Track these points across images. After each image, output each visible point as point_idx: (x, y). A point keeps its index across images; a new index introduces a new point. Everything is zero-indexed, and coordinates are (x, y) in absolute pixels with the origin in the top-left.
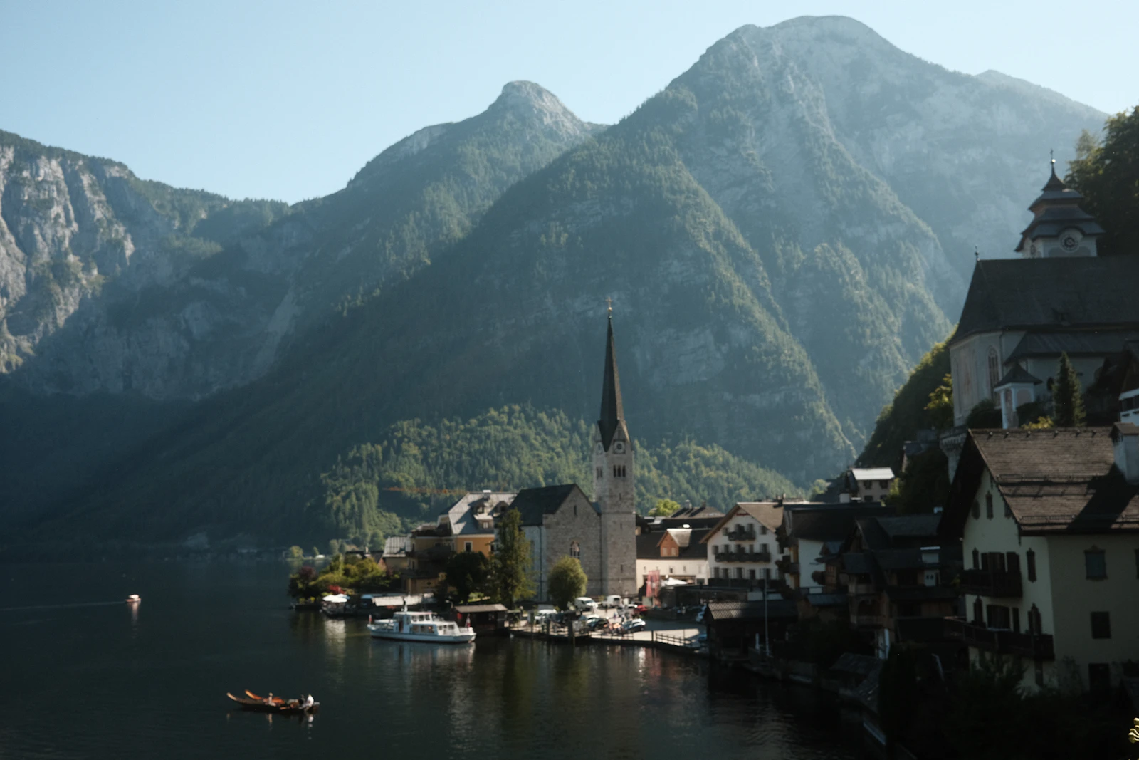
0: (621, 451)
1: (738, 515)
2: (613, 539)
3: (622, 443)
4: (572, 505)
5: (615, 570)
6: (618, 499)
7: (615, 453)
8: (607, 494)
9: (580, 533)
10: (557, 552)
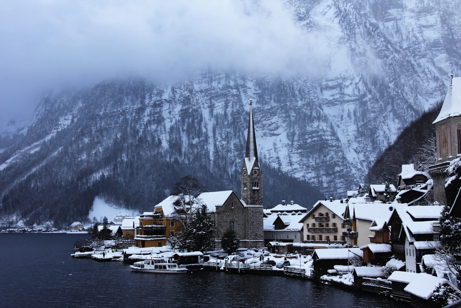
0: (257, 174)
1: (321, 208)
2: (252, 220)
3: (257, 170)
4: (231, 202)
5: (253, 236)
6: (254, 199)
7: (253, 175)
8: (249, 197)
9: (234, 217)
10: (223, 226)
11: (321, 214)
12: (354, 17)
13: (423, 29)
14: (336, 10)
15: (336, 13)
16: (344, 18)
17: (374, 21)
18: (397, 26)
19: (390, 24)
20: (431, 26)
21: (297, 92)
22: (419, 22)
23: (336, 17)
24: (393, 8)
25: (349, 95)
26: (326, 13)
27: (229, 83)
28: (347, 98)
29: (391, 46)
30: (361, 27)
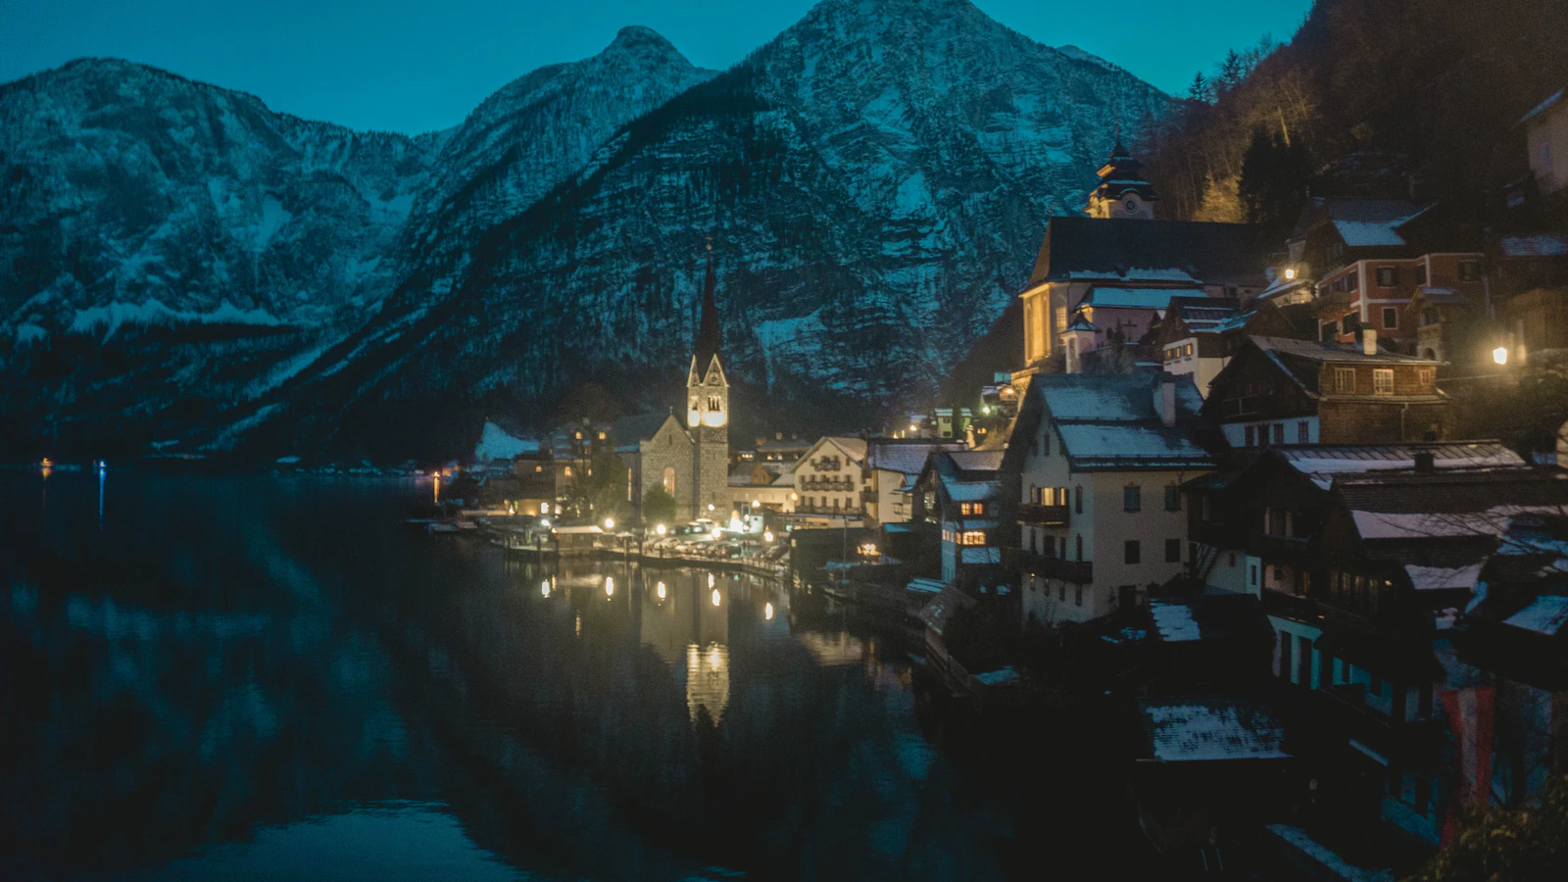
0: (716, 383)
1: (824, 447)
2: (706, 467)
3: (717, 374)
4: (667, 434)
5: (706, 497)
7: (709, 384)
9: (674, 461)
11: (826, 459)
12: (936, 120)
13: (1046, 147)
14: (906, 109)
15: (906, 112)
16: (920, 122)
17: (968, 129)
18: (1006, 139)
19: (994, 137)
20: (1060, 144)
21: (838, 243)
22: (1039, 137)
23: (906, 119)
24: (999, 111)
25: (927, 251)
26: (890, 111)
27: (722, 224)
28: (924, 255)
29: (997, 172)
30: (947, 138)
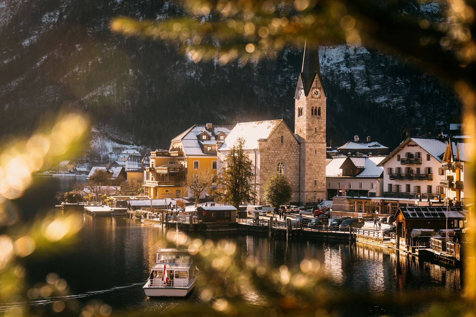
0: (318, 96)
1: (409, 146)
2: (309, 162)
3: (318, 90)
4: (280, 135)
5: (310, 185)
6: (314, 132)
7: (312, 97)
8: (305, 128)
9: (285, 156)
10: (268, 170)
11: (409, 155)
